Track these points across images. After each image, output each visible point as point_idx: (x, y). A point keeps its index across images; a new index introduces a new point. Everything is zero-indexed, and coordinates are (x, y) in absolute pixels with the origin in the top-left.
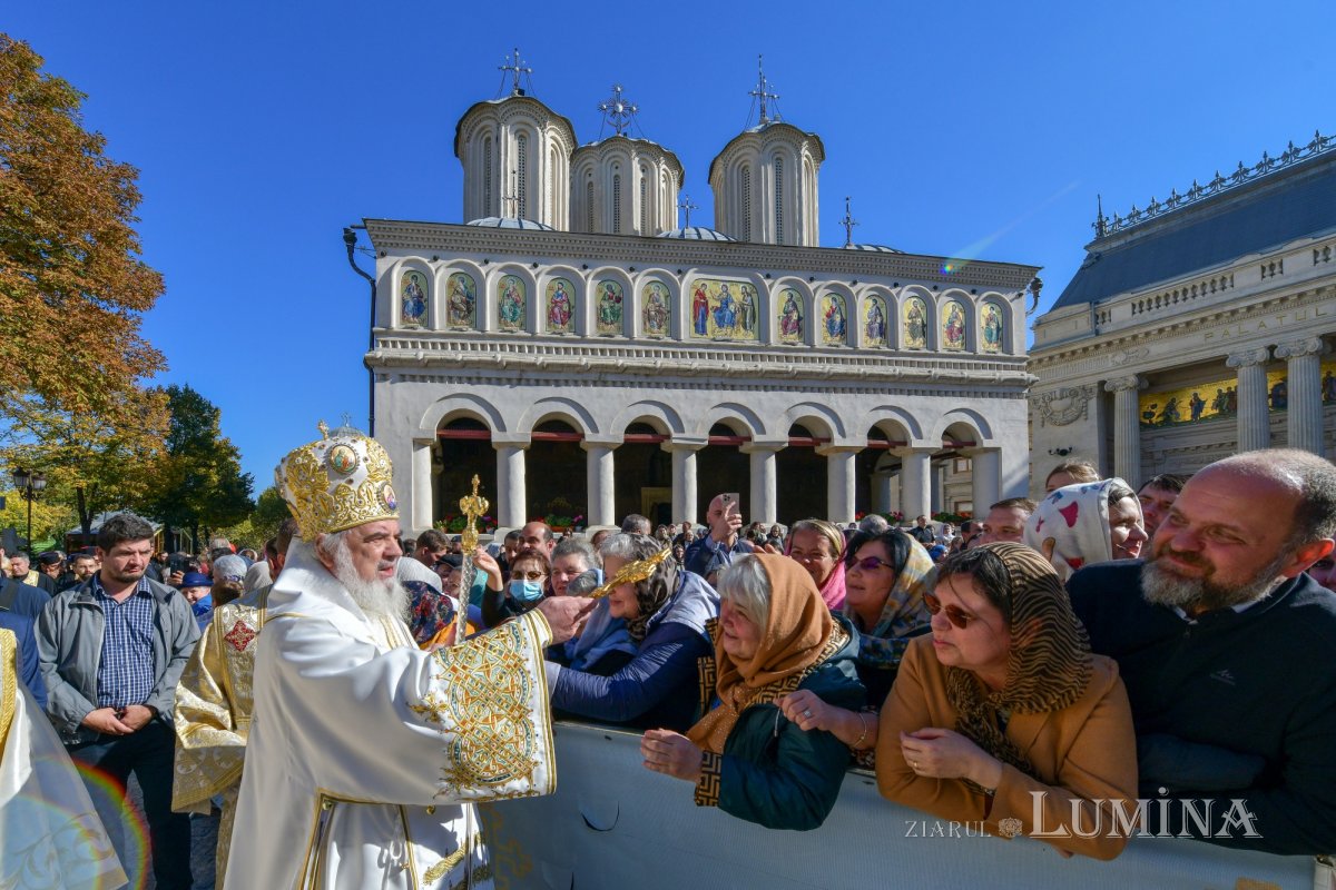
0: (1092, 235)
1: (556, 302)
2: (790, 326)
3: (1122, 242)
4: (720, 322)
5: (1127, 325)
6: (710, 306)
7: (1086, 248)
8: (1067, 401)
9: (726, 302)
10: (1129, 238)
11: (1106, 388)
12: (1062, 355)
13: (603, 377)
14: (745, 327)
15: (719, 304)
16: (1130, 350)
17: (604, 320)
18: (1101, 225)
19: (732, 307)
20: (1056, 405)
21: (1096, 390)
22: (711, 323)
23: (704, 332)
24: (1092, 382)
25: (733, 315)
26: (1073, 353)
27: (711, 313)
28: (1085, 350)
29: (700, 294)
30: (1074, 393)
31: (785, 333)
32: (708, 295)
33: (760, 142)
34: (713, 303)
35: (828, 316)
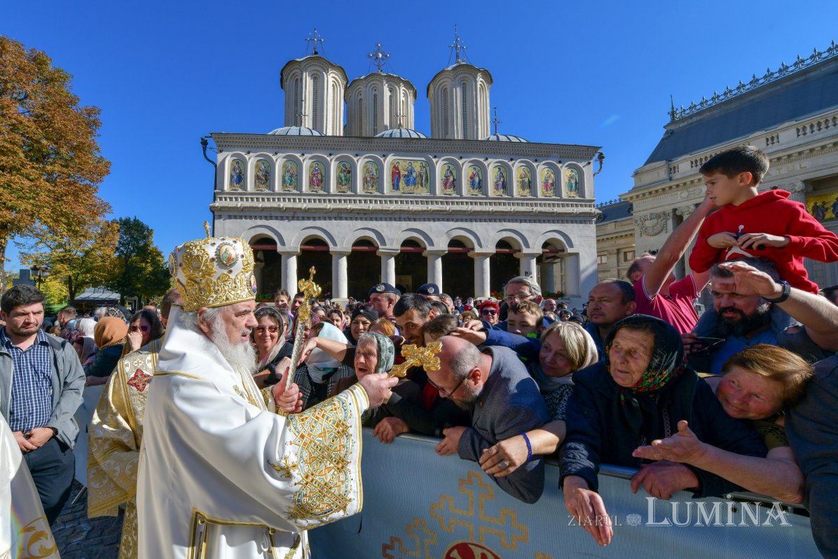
0: (668, 119)
1: (314, 174)
2: (448, 185)
3: (686, 123)
4: (407, 183)
5: (689, 174)
6: (401, 174)
7: (665, 127)
8: (655, 221)
9: (411, 172)
10: (690, 121)
11: (678, 213)
12: (650, 193)
13: (339, 215)
14: (422, 185)
15: (406, 173)
16: (691, 189)
17: (340, 183)
18: (673, 114)
19: (414, 175)
20: (648, 223)
21: (671, 214)
22: (402, 184)
23: (398, 188)
24: (669, 209)
25: (415, 179)
26: (657, 191)
27: (402, 178)
28: (664, 189)
29: (396, 168)
30: (658, 216)
31: (445, 188)
32: (400, 168)
33: (452, 75)
34: (403, 173)
35: (471, 178)
